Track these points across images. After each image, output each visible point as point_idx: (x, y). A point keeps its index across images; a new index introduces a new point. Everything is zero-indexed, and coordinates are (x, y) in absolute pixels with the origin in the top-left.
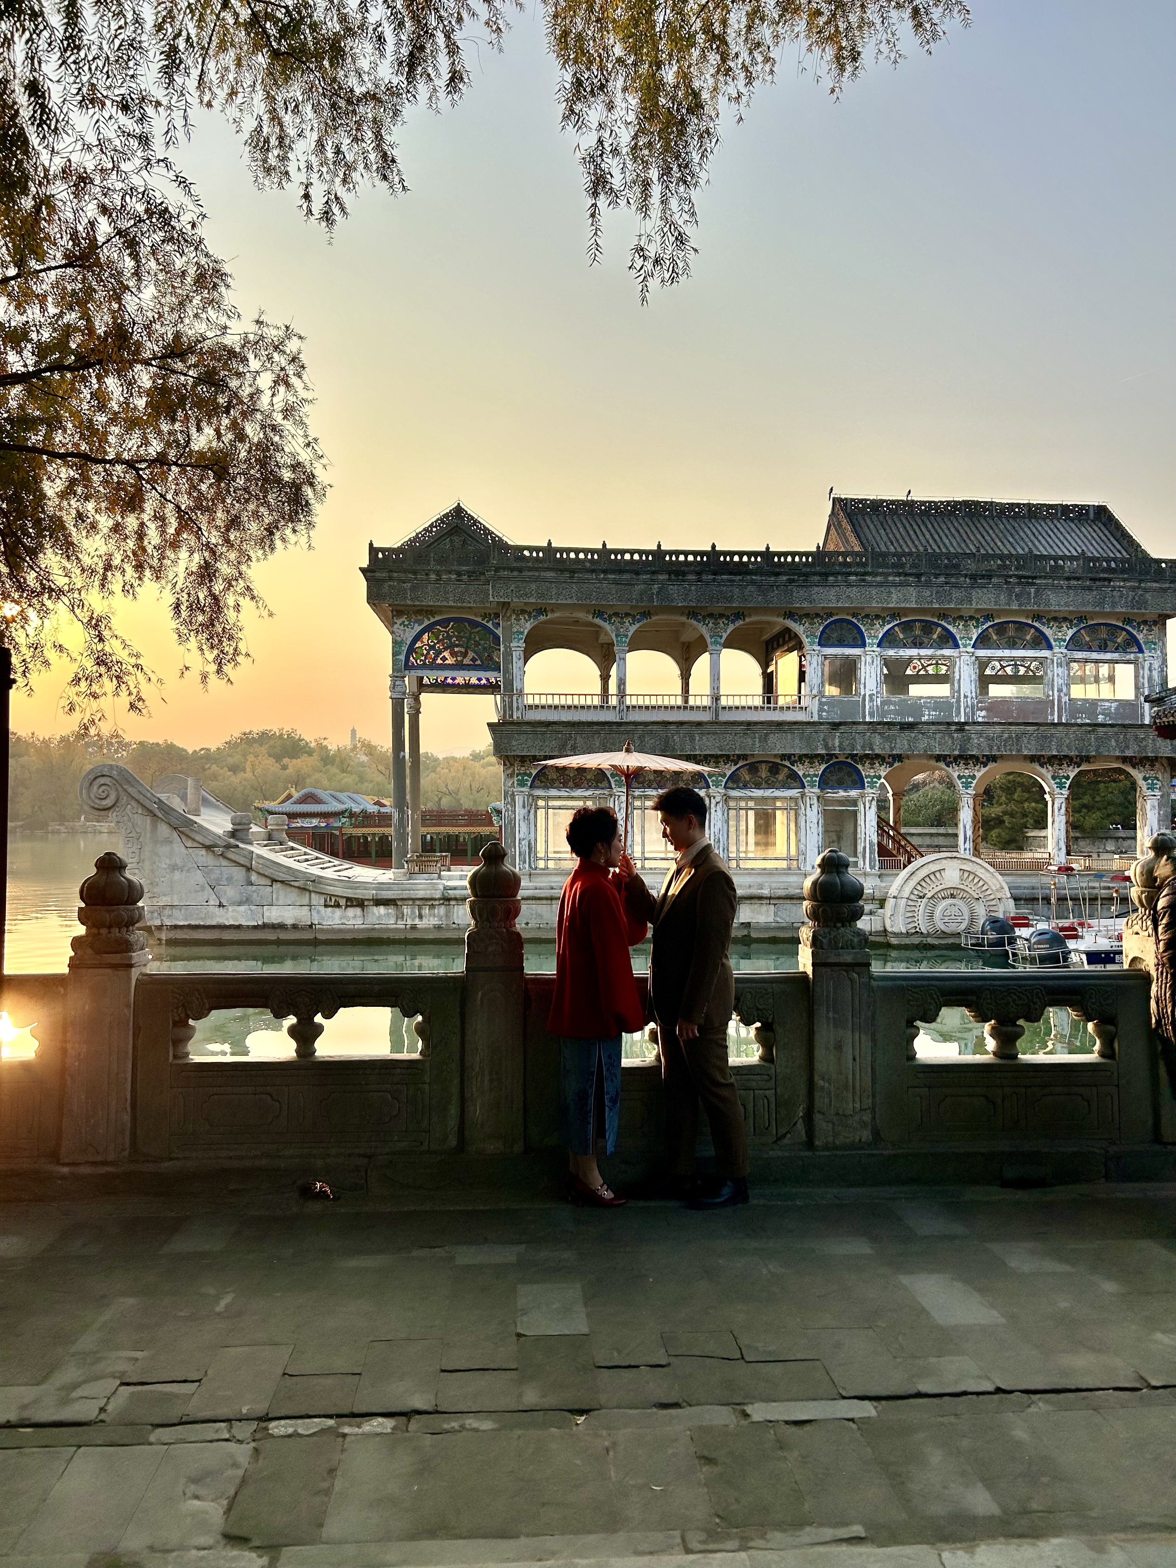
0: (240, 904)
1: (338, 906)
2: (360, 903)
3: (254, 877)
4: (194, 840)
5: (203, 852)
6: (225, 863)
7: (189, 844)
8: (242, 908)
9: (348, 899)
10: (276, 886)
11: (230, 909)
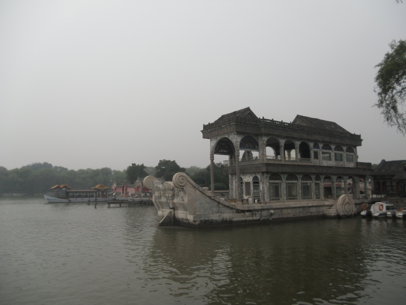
0: (217, 213)
1: (238, 212)
2: (243, 211)
3: (220, 205)
4: (205, 195)
5: (208, 198)
6: (213, 201)
7: (204, 196)
8: (217, 214)
9: (241, 210)
10: (225, 207)
11: (215, 214)
